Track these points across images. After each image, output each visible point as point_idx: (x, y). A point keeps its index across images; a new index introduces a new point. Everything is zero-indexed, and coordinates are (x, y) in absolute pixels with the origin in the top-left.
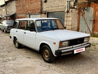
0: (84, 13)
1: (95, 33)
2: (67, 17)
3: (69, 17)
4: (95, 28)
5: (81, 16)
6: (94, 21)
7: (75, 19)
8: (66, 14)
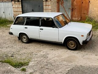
0: (63, 2)
1: (73, 19)
2: (46, 5)
3: (48, 5)
4: (73, 15)
5: (60, 5)
6: (72, 9)
7: (54, 8)
8: (44, 2)
